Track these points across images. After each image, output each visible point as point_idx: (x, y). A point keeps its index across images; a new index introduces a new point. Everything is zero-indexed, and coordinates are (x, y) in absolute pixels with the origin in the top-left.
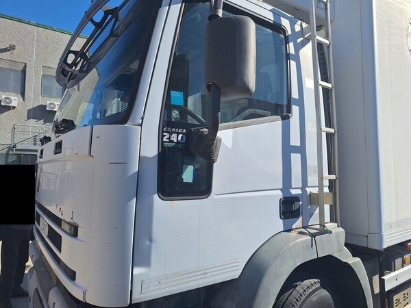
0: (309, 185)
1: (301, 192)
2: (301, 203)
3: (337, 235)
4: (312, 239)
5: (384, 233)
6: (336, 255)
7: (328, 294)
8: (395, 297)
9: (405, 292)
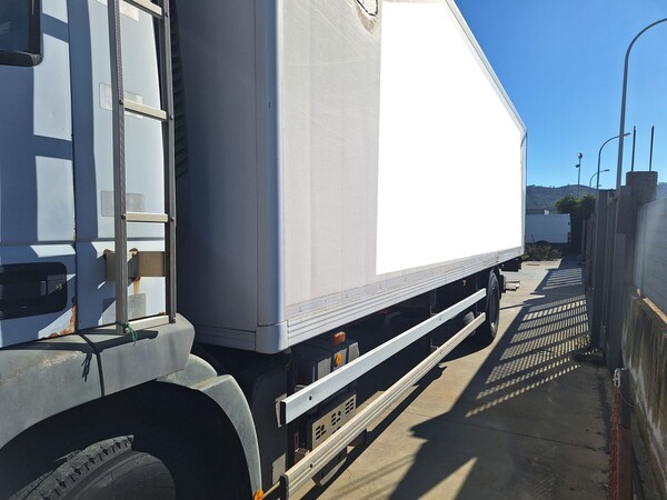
0: (100, 235)
1: (73, 252)
2: (69, 277)
3: (171, 339)
4: (89, 358)
5: (283, 325)
6: (173, 379)
7: (156, 459)
8: (315, 425)
9: (336, 411)
